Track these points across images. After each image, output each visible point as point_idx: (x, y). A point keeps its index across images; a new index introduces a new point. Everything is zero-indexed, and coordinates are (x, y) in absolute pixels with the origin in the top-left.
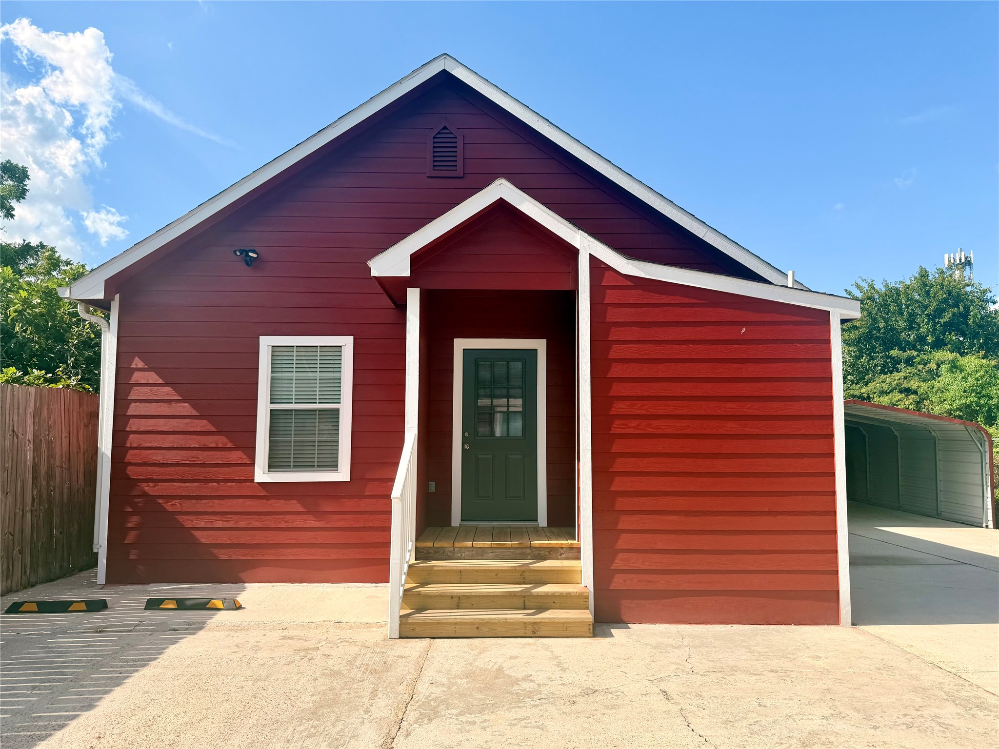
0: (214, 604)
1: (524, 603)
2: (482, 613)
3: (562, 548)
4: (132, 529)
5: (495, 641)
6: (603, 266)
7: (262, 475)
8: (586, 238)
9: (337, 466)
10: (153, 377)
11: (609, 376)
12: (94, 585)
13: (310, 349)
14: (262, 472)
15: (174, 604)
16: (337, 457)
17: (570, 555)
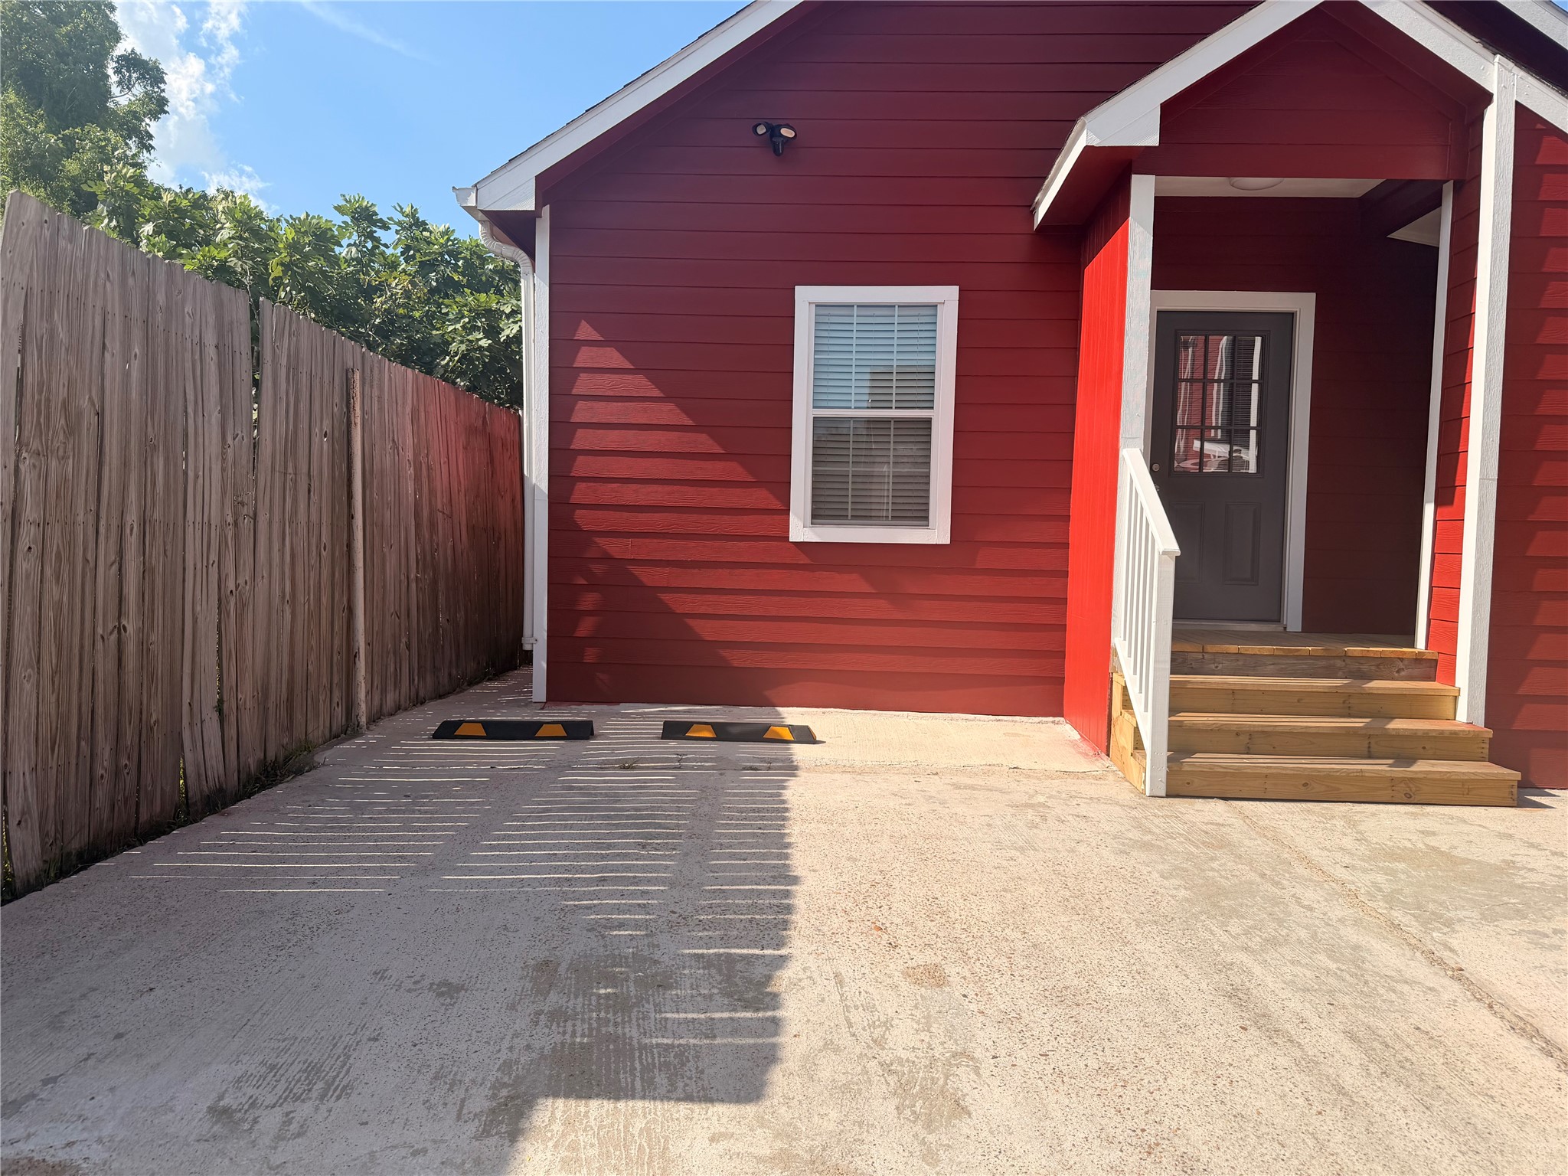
0: (777, 733)
1: (1369, 747)
2: (1303, 761)
3: (1402, 660)
4: (590, 613)
5: (1347, 808)
6: (1539, 126)
7: (801, 530)
8: (1510, 71)
9: (927, 518)
10: (613, 358)
11: (1539, 341)
12: (529, 703)
13: (878, 312)
14: (801, 525)
15: (709, 731)
16: (928, 504)
17: (1416, 672)
